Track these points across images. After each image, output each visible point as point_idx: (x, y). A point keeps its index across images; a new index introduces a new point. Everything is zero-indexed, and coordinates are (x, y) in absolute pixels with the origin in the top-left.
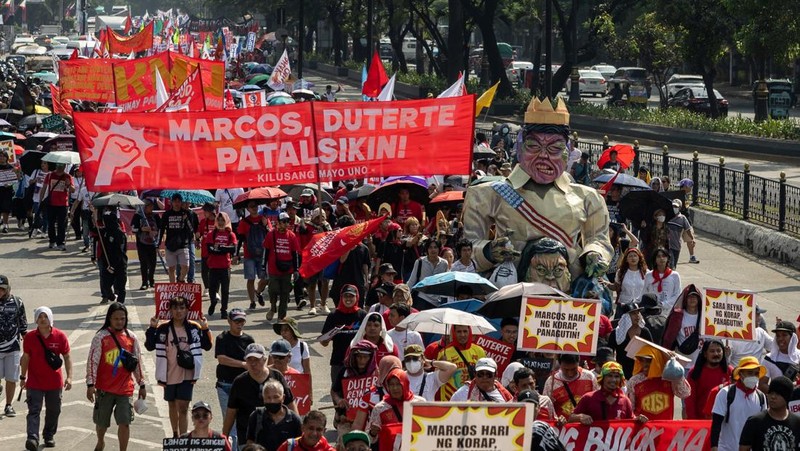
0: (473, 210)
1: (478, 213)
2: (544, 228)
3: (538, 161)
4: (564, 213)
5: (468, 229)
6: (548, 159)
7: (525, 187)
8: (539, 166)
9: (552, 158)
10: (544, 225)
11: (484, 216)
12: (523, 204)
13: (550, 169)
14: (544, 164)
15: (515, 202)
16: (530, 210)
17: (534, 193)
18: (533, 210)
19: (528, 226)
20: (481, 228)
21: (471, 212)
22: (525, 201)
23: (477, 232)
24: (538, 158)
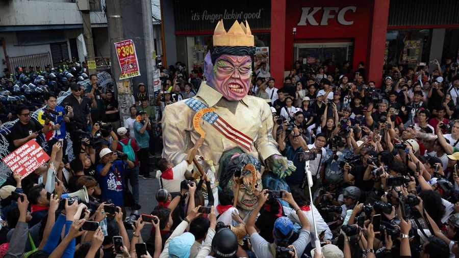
0: (173, 127)
1: (178, 129)
2: (238, 140)
3: (231, 81)
4: (252, 125)
5: (169, 142)
6: (239, 79)
7: (219, 104)
8: (232, 86)
9: (243, 77)
10: (237, 137)
11: (182, 130)
12: (218, 120)
13: (241, 87)
14: (236, 84)
15: (210, 118)
16: (224, 125)
17: (227, 110)
18: (228, 125)
19: (224, 139)
20: (180, 142)
21: (171, 128)
22: (219, 117)
23: (178, 145)
24: (231, 78)
